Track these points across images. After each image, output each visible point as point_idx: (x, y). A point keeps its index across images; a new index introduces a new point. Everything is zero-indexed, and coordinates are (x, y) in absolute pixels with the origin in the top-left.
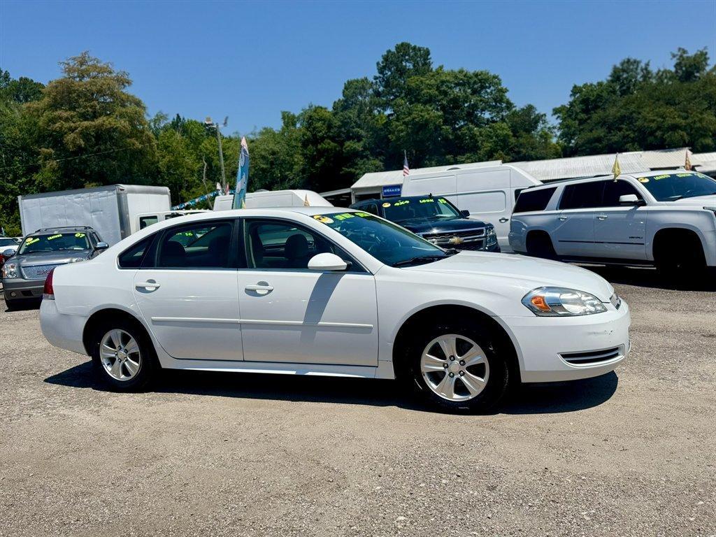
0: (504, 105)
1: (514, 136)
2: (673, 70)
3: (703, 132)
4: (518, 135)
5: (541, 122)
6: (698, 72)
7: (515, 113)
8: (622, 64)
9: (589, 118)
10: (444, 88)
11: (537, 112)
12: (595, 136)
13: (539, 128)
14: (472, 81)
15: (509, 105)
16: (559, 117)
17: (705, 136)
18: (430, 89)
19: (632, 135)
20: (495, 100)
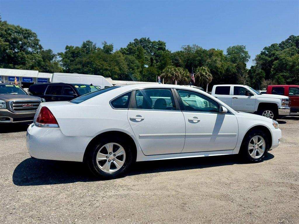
0: (38, 47)
1: (44, 61)
2: (102, 48)
3: (115, 73)
4: (45, 61)
5: (55, 57)
6: (110, 51)
7: (43, 51)
8: (87, 42)
9: (75, 60)
10: (9, 32)
11: (53, 53)
12: (78, 68)
13: (53, 60)
14: (24, 32)
15: (41, 48)
16: (60, 57)
17: (115, 74)
18: (2, 31)
19: (92, 70)
20: (34, 44)
